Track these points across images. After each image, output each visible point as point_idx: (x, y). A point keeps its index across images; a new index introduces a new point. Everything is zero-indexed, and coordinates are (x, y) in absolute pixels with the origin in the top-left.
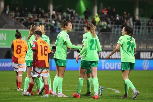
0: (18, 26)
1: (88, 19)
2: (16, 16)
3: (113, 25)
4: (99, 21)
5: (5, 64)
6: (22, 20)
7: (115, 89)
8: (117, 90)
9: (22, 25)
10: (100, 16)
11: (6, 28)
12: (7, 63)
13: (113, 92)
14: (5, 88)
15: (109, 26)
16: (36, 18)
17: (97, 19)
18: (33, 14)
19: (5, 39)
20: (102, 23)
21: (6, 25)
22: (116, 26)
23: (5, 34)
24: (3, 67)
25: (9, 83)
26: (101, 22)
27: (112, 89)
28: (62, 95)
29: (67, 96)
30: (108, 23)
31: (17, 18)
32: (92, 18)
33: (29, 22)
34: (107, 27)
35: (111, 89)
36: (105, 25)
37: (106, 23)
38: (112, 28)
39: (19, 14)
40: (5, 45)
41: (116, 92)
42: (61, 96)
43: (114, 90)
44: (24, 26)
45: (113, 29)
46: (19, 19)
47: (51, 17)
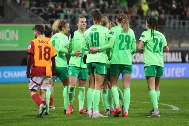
0: (34, 19)
1: (132, 8)
2: (31, 5)
3: (168, 16)
4: (148, 10)
5: (17, 73)
6: (40, 11)
7: (173, 105)
8: (176, 107)
9: (40, 18)
10: (149, 3)
11: (17, 23)
12: (20, 72)
13: (170, 110)
14: (18, 107)
15: (162, 16)
16: (60, 7)
17: (145, 8)
18: (54, 3)
19: (17, 38)
20: (153, 13)
21: (18, 19)
22: (172, 16)
23: (17, 32)
24: (15, 77)
25: (24, 100)
26: (150, 11)
27: (169, 105)
28: (98, 115)
29: (106, 117)
30: (160, 13)
31: (34, 8)
32: (137, 6)
33: (50, 14)
34: (159, 18)
35: (167, 105)
36: (156, 15)
37: (157, 13)
38: (166, 19)
39: (35, 3)
40: (16, 47)
41: (174, 109)
42: (98, 117)
43: (171, 106)
44: (42, 19)
45: (167, 21)
46: (35, 10)
47: (80, 6)
